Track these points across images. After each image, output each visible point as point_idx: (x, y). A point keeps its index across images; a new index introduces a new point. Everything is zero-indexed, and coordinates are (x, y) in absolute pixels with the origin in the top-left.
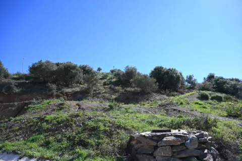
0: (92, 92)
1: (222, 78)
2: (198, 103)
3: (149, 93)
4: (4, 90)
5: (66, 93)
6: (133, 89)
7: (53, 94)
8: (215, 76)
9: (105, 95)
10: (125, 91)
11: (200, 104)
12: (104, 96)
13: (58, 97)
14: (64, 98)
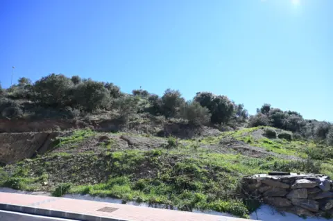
0: (128, 122)
1: (279, 111)
2: (267, 142)
3: (199, 126)
4: (4, 114)
5: (93, 121)
6: (178, 120)
7: (75, 122)
8: (271, 107)
9: (145, 126)
10: (170, 122)
11: (270, 143)
12: (144, 128)
13: (82, 126)
14: (91, 128)
